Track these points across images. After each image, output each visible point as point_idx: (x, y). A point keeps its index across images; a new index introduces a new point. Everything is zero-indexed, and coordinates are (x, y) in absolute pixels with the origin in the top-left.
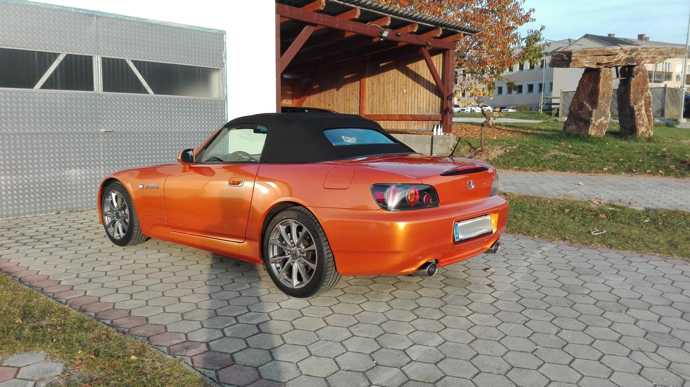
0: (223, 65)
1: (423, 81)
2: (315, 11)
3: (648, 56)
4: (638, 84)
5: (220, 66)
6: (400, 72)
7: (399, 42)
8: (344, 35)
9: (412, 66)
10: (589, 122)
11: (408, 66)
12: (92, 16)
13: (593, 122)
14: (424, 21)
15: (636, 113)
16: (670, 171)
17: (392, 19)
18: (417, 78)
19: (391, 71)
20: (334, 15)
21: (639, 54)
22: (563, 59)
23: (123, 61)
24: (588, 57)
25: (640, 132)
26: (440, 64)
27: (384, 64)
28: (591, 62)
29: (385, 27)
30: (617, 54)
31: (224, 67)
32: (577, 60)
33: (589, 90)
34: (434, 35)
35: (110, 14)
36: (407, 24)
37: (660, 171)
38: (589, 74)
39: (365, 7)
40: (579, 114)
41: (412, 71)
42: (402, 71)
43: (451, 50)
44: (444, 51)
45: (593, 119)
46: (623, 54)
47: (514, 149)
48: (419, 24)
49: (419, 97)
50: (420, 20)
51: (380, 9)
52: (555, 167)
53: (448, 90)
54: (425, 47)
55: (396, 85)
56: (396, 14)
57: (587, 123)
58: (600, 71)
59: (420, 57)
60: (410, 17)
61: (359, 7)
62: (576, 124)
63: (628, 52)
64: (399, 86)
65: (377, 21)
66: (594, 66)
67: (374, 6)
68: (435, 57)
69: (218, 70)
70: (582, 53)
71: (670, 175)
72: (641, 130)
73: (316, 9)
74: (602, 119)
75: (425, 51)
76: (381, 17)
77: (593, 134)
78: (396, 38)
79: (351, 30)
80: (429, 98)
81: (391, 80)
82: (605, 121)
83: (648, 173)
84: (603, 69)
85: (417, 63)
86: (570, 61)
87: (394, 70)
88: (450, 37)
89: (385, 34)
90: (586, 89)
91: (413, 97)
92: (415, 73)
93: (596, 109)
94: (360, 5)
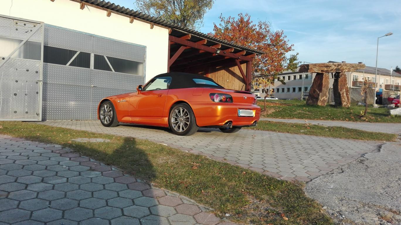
0: (144, 61)
1: (237, 76)
2: (186, 40)
3: (346, 68)
4: (342, 81)
5: (143, 62)
6: (225, 71)
7: (226, 57)
8: (199, 51)
9: (231, 69)
10: (318, 99)
11: (230, 68)
12: (92, 36)
13: (320, 99)
14: (237, 47)
15: (342, 95)
16: (351, 119)
17: (222, 45)
18: (234, 74)
19: (221, 71)
20: (195, 42)
21: (342, 67)
22: (305, 68)
23: (103, 56)
24: (317, 68)
25: (344, 105)
26: (245, 68)
27: (218, 67)
28: (318, 70)
29: (218, 49)
30: (331, 66)
31: (145, 62)
32: (311, 69)
33: (318, 84)
34: (242, 54)
35: (99, 36)
36: (229, 48)
37: (347, 119)
38: (318, 76)
39: (209, 39)
40: (313, 95)
41: (232, 71)
42: (226, 71)
43: (250, 62)
44: (247, 62)
45: (320, 97)
46: (334, 67)
47: (281, 110)
48: (234, 48)
49: (235, 84)
50: (235, 46)
51: (216, 40)
52: (298, 117)
53: (249, 81)
54: (237, 59)
55: (224, 78)
56: (224, 43)
57: (317, 99)
58: (323, 75)
59: (235, 65)
60: (230, 45)
61: (206, 39)
62: (312, 100)
63: (337, 66)
64: (225, 79)
65: (215, 46)
66: (320, 72)
67: (213, 39)
68: (243, 65)
69: (142, 63)
70: (314, 65)
71: (350, 121)
72: (344, 104)
73: (187, 39)
74: (324, 98)
75: (238, 61)
76: (217, 44)
77: (320, 105)
78: (224, 54)
79: (202, 49)
80: (240, 85)
81: (221, 75)
82: (326, 99)
83: (341, 120)
84: (325, 73)
85: (234, 67)
86: (308, 69)
87: (222, 71)
88: (250, 55)
89: (218, 52)
90: (317, 83)
91: (232, 83)
92: (233, 72)
93: (321, 92)
94: (207, 38)
